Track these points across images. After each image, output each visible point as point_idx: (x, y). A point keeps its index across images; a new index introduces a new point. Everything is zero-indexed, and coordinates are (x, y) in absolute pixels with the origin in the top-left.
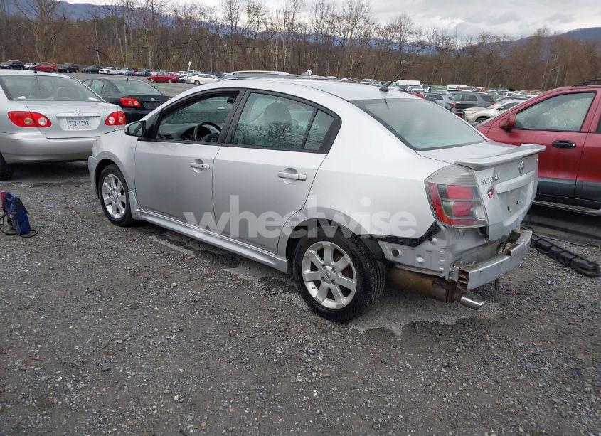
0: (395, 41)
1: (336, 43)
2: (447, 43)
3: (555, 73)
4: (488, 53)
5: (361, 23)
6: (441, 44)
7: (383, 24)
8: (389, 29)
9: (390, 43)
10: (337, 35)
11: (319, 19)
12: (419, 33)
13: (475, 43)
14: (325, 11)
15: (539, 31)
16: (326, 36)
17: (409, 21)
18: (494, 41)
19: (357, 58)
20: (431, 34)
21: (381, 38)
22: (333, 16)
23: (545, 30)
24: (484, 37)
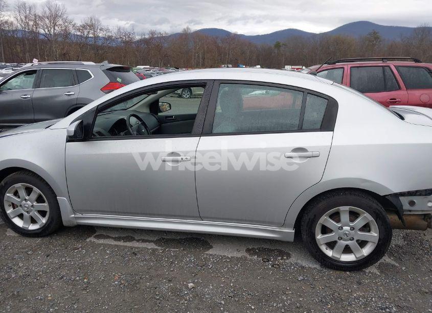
0: (91, 35)
1: (42, 37)
2: (129, 37)
3: (198, 56)
4: (157, 44)
5: (60, 22)
6: (124, 38)
7: (79, 23)
8: (84, 27)
9: (87, 38)
10: (42, 31)
11: (23, 18)
12: (107, 30)
13: (147, 37)
14: (28, 12)
15: (185, 30)
16: (32, 32)
17: (98, 21)
18: (159, 36)
19: (63, 49)
20: (115, 31)
21: (79, 33)
22: (35, 15)
23: (188, 28)
24: (152, 33)
